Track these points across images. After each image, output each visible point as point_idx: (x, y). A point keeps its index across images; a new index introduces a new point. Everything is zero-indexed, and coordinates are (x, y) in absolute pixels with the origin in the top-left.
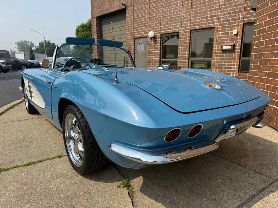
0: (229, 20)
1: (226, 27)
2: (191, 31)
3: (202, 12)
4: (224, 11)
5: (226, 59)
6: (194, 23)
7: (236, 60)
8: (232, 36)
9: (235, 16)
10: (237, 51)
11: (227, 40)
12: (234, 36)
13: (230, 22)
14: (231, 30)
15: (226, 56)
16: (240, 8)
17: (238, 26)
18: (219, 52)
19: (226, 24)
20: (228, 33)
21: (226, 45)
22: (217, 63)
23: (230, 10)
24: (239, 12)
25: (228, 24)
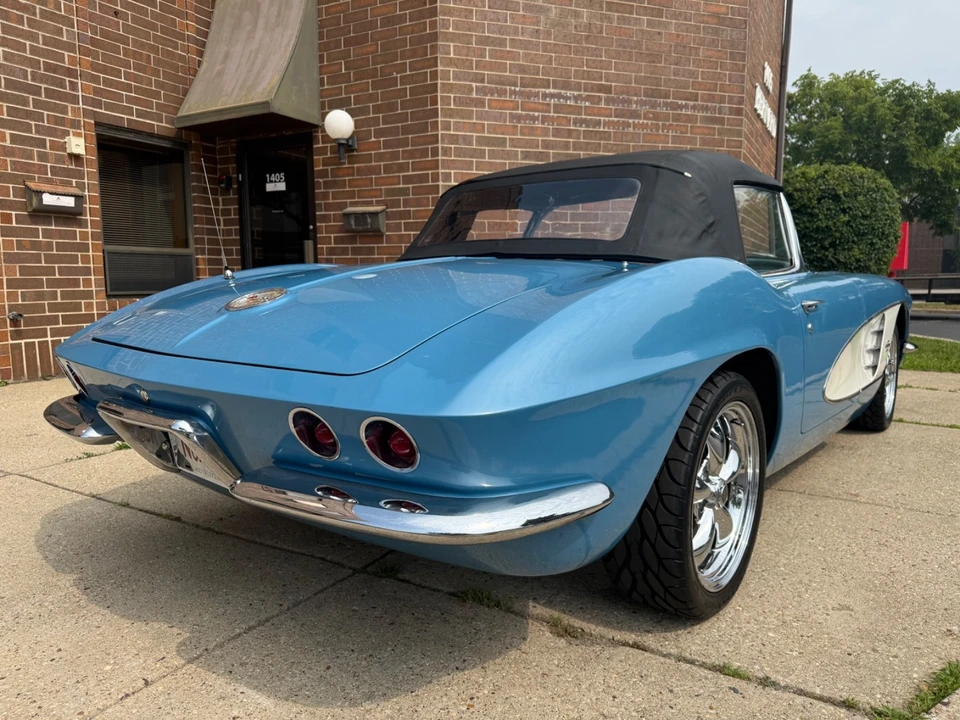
0: (36, 91)
1: (29, 115)
5: (49, 246)
7: (91, 253)
8: (59, 159)
9: (62, 84)
10: (88, 217)
11: (42, 170)
12: (67, 159)
13: (43, 98)
14: (51, 132)
15: (46, 233)
16: (72, 60)
17: (75, 124)
18: (13, 213)
19: (27, 104)
20: (42, 144)
21: (54, 190)
22: (11, 262)
23: (34, 50)
24: (71, 73)
25: (37, 104)
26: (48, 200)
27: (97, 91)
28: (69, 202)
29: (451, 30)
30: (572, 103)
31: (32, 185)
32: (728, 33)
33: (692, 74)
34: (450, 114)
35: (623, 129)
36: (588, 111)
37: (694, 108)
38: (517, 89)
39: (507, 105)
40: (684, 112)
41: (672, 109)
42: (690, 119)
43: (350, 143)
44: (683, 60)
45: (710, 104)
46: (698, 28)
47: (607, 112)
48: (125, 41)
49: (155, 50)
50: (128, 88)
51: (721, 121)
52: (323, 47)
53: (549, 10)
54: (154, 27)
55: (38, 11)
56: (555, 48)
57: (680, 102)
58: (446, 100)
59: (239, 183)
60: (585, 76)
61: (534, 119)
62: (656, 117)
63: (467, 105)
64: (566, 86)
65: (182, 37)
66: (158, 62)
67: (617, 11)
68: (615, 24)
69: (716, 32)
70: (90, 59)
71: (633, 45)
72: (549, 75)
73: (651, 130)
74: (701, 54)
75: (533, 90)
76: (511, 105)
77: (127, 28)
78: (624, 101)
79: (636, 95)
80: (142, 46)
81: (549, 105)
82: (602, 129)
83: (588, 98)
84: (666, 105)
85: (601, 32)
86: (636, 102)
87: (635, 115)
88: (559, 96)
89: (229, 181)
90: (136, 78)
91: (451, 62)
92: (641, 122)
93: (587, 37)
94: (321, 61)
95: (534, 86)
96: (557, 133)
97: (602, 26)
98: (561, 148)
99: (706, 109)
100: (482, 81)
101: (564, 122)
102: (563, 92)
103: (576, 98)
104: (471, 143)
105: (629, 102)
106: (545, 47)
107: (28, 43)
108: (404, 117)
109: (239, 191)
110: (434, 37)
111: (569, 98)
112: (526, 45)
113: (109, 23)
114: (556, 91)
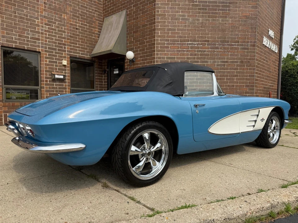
0: (55, 49)
1: (53, 55)
2: (2, 46)
3: (19, 28)
4: (48, 38)
5: (57, 88)
6: (7, 38)
7: (67, 90)
8: (60, 66)
9: (62, 47)
10: (67, 81)
11: (56, 69)
12: (62, 66)
13: (57, 51)
14: (59, 60)
15: (56, 85)
16: (65, 41)
17: (65, 57)
18: (48, 80)
19: (53, 53)
20: (56, 62)
21: (58, 74)
22: (47, 92)
23: (56, 40)
24: (64, 45)
25: (56, 53)
26: (57, 76)
27: (71, 49)
28: (62, 77)
29: (159, 27)
30: (196, 46)
31: (53, 73)
32: (249, 21)
33: (237, 35)
34: (159, 51)
35: (213, 53)
36: (201, 48)
37: (238, 45)
38: (179, 43)
39: (176, 47)
40: (234, 46)
41: (230, 46)
42: (236, 48)
43: (133, 60)
44: (234, 31)
45: (243, 44)
46: (239, 21)
47: (208, 48)
48: (79, 35)
49: (86, 37)
50: (79, 47)
51: (248, 49)
52: (128, 34)
53: (189, 19)
54: (86, 31)
55: (57, 30)
56: (191, 30)
57: (233, 44)
58: (157, 47)
59: (108, 71)
60: (201, 38)
61: (184, 51)
62: (225, 48)
63: (164, 48)
64: (195, 41)
65: (94, 33)
66: (87, 40)
67: (211, 18)
68: (211, 22)
69: (246, 21)
70: (69, 41)
71: (216, 27)
72: (189, 38)
73: (223, 53)
74: (240, 29)
75: (184, 43)
76: (177, 47)
77: (79, 32)
78: (213, 44)
79: (217, 42)
80: (83, 36)
81: (189, 47)
82: (206, 53)
83: (201, 44)
84: (228, 45)
85: (206, 24)
86: (218, 44)
87: (217, 48)
88: (192, 44)
89: (105, 71)
90: (81, 45)
91: (159, 36)
92: (219, 50)
93: (201, 26)
94: (127, 38)
95: (184, 42)
96: (191, 55)
97: (206, 23)
98: (193, 59)
99: (242, 45)
100: (168, 41)
101: (194, 51)
102: (193, 43)
103: (198, 44)
104: (164, 59)
105: (215, 44)
106: (188, 30)
107: (54, 38)
108: (146, 52)
109: (108, 74)
110: (154, 30)
111: (195, 44)
112: (182, 30)
113: (75, 31)
114: (191, 43)
